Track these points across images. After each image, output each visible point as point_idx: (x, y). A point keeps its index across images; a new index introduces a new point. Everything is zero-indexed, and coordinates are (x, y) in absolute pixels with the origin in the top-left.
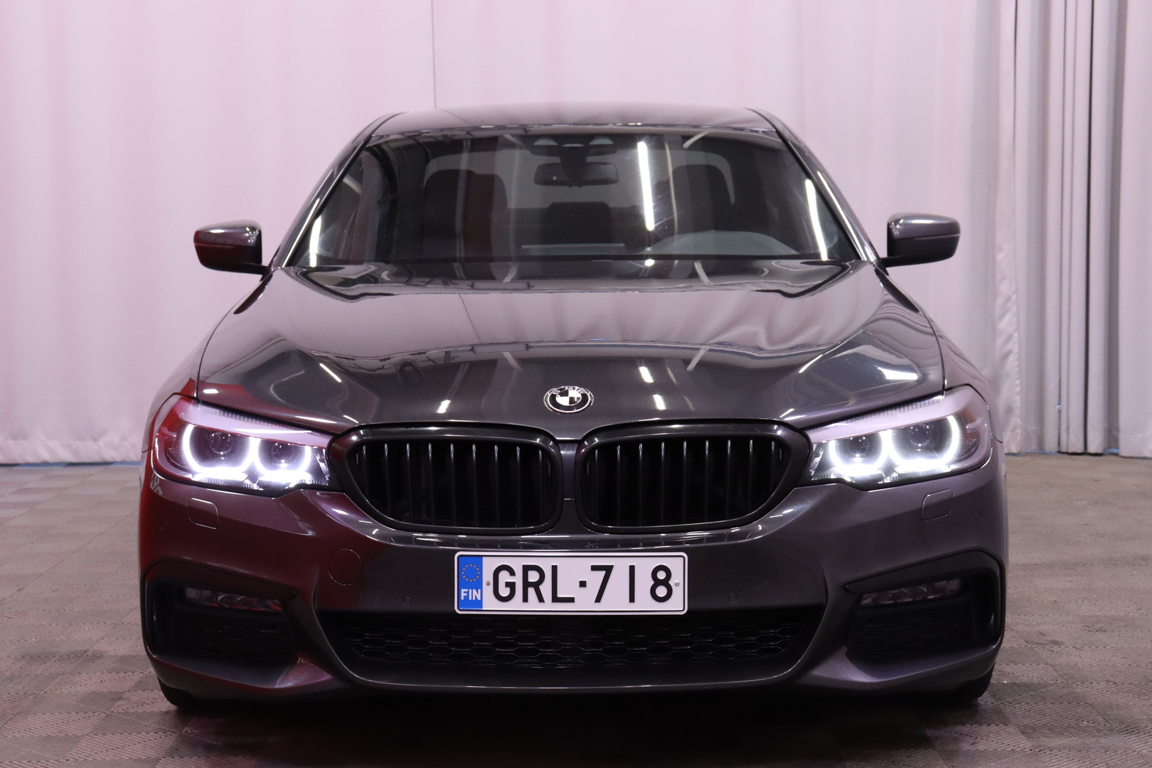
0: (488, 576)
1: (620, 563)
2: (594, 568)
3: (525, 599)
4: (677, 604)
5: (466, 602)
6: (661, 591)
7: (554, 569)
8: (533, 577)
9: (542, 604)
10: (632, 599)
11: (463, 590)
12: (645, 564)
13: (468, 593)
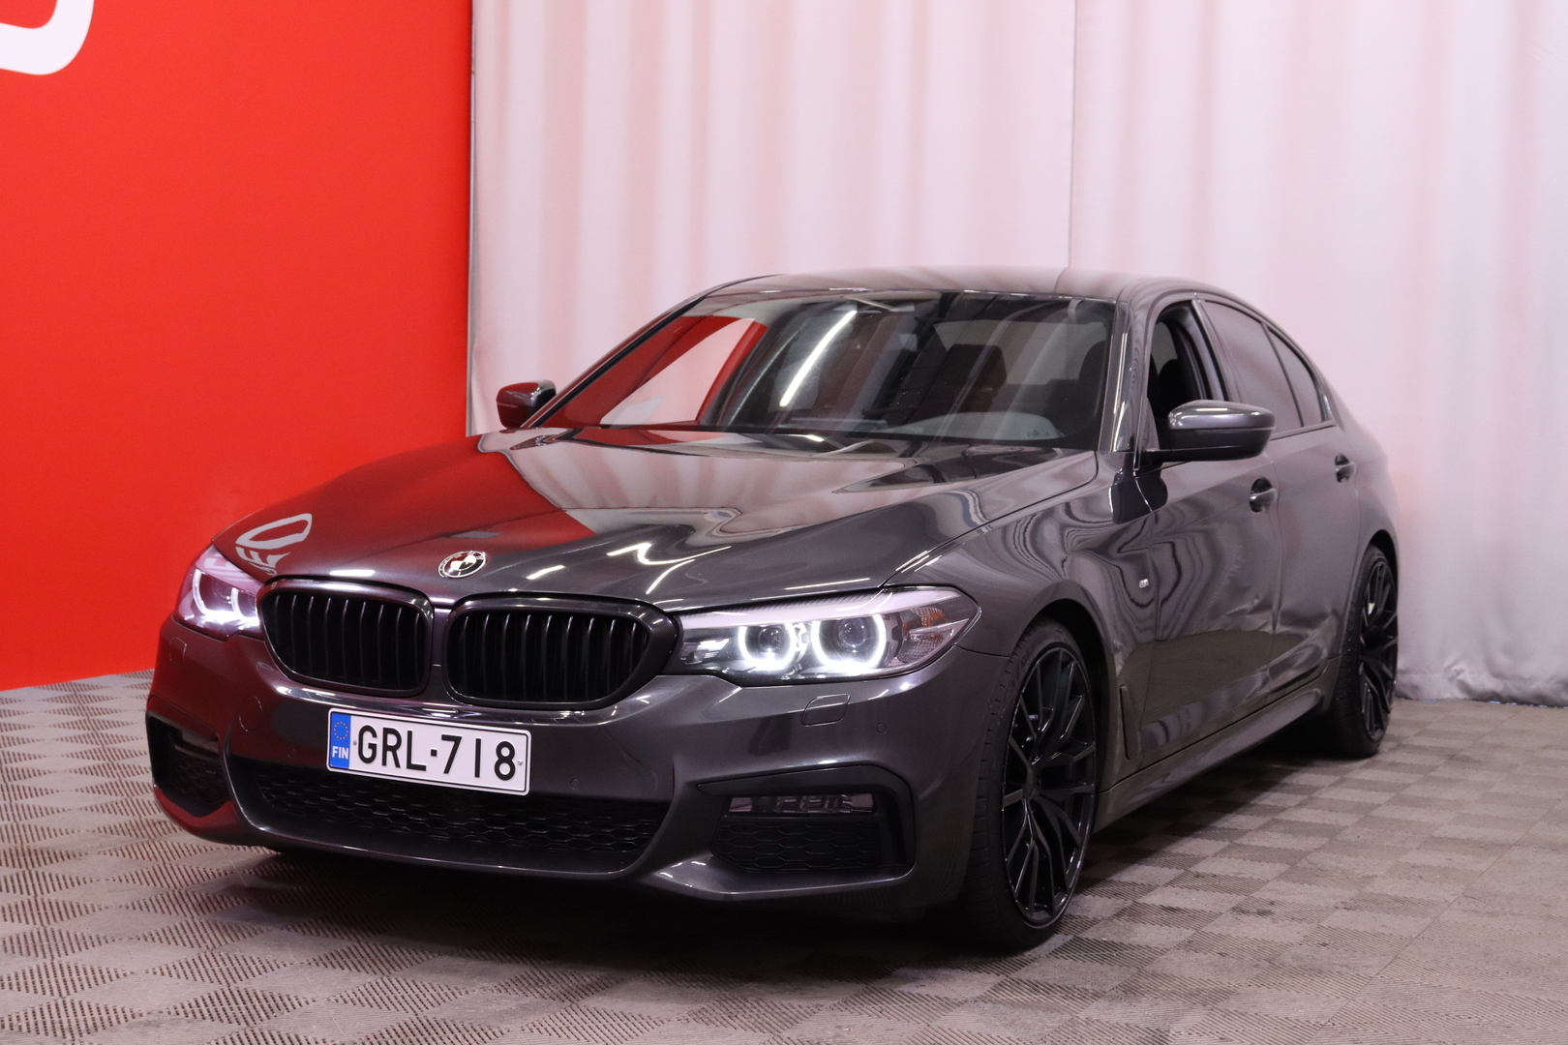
0: (354, 736)
2: (445, 738)
3: (384, 763)
6: (505, 769)
7: (410, 734)
8: (392, 740)
10: (477, 774)
11: (334, 748)
12: (491, 738)
13: (338, 750)
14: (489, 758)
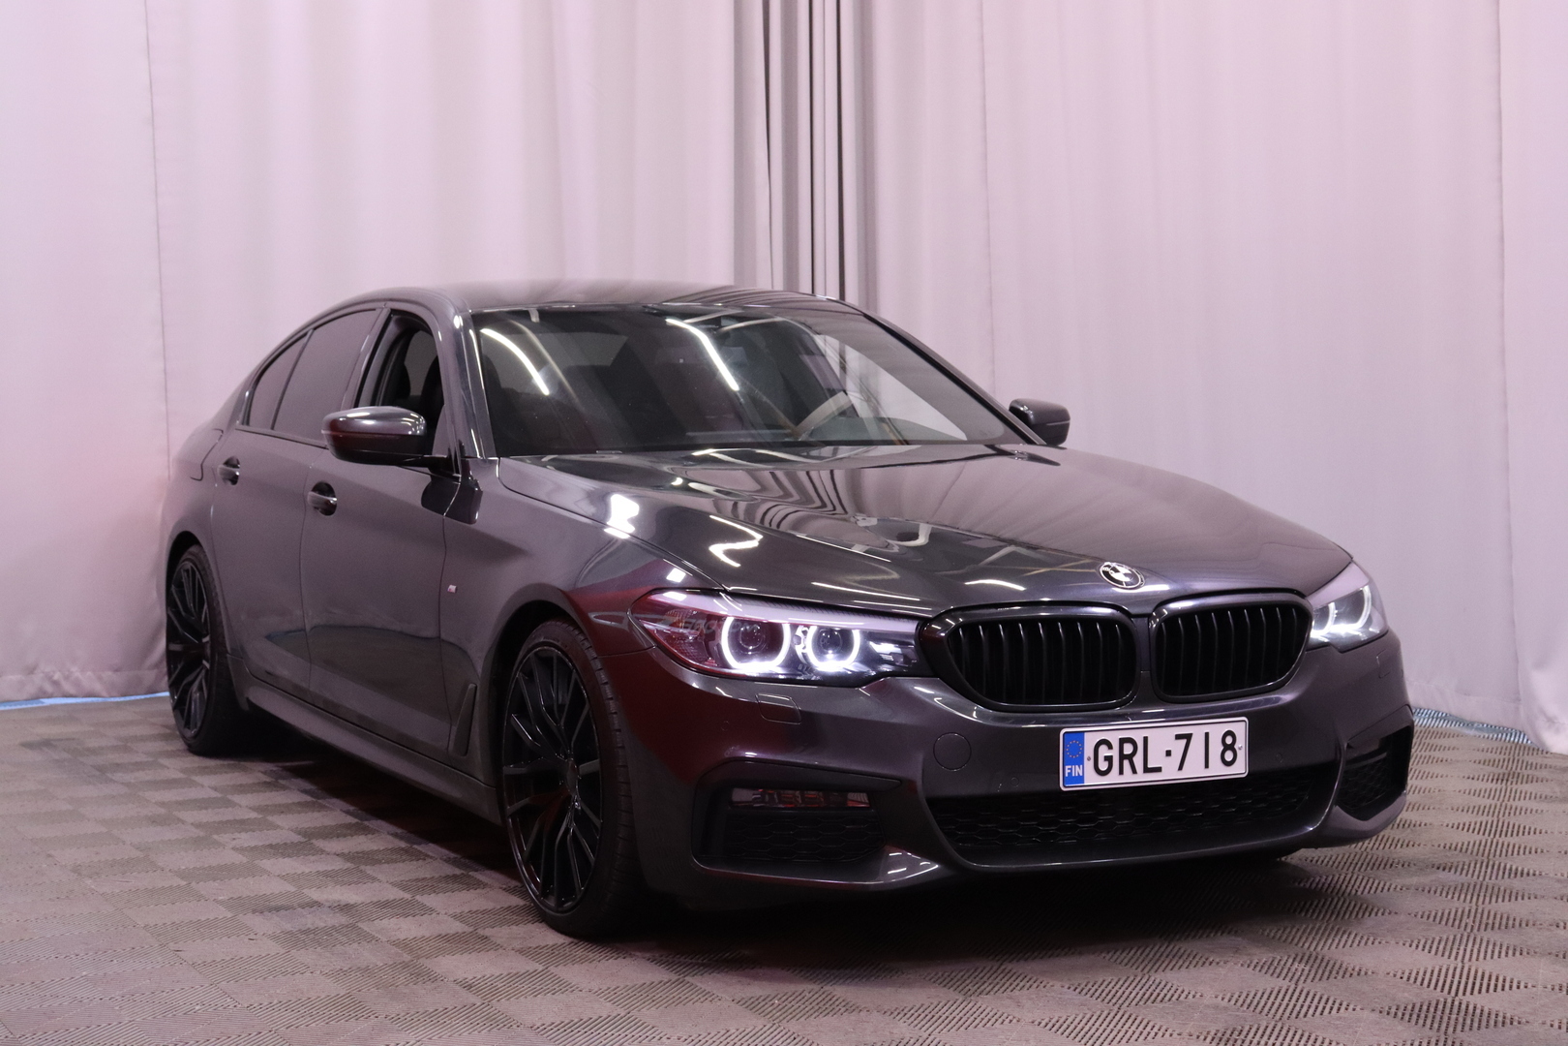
0: (1089, 752)
1: (1198, 731)
4: (1240, 769)
5: (1070, 779)
7: (1146, 739)
8: (1128, 749)
9: (1135, 775)
11: (1067, 767)
13: (1071, 769)
14: (1216, 748)
